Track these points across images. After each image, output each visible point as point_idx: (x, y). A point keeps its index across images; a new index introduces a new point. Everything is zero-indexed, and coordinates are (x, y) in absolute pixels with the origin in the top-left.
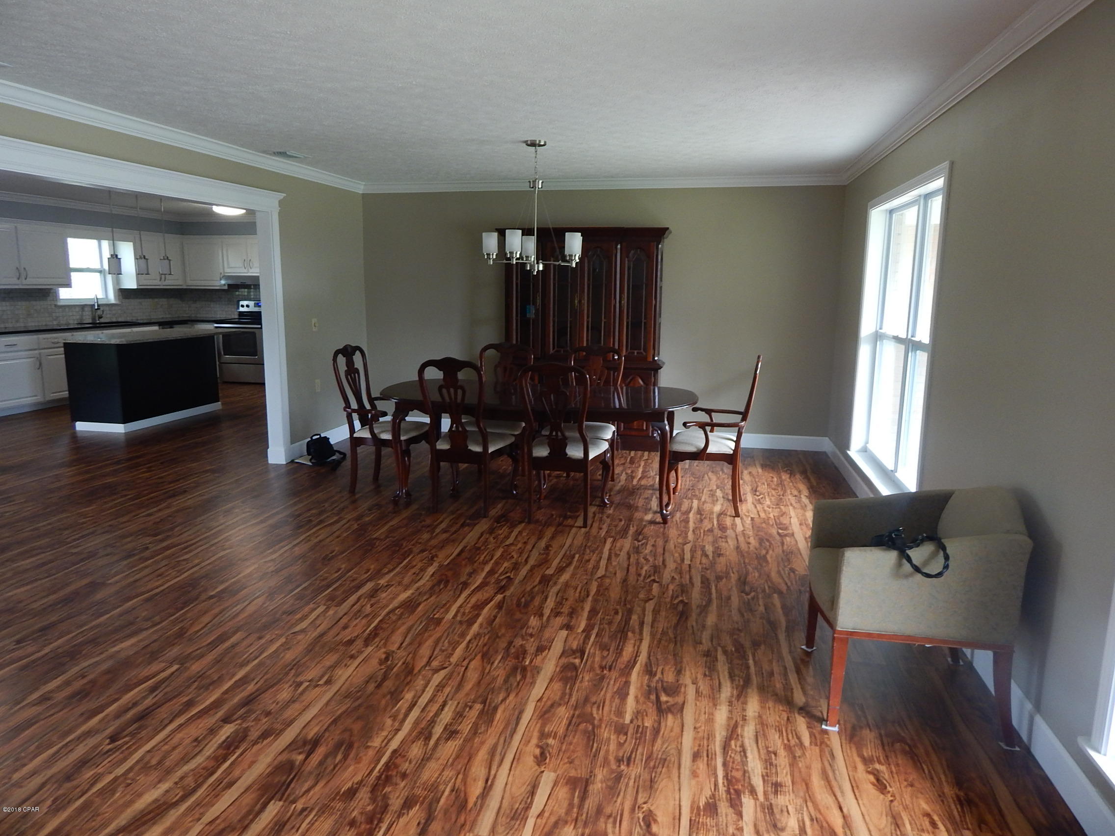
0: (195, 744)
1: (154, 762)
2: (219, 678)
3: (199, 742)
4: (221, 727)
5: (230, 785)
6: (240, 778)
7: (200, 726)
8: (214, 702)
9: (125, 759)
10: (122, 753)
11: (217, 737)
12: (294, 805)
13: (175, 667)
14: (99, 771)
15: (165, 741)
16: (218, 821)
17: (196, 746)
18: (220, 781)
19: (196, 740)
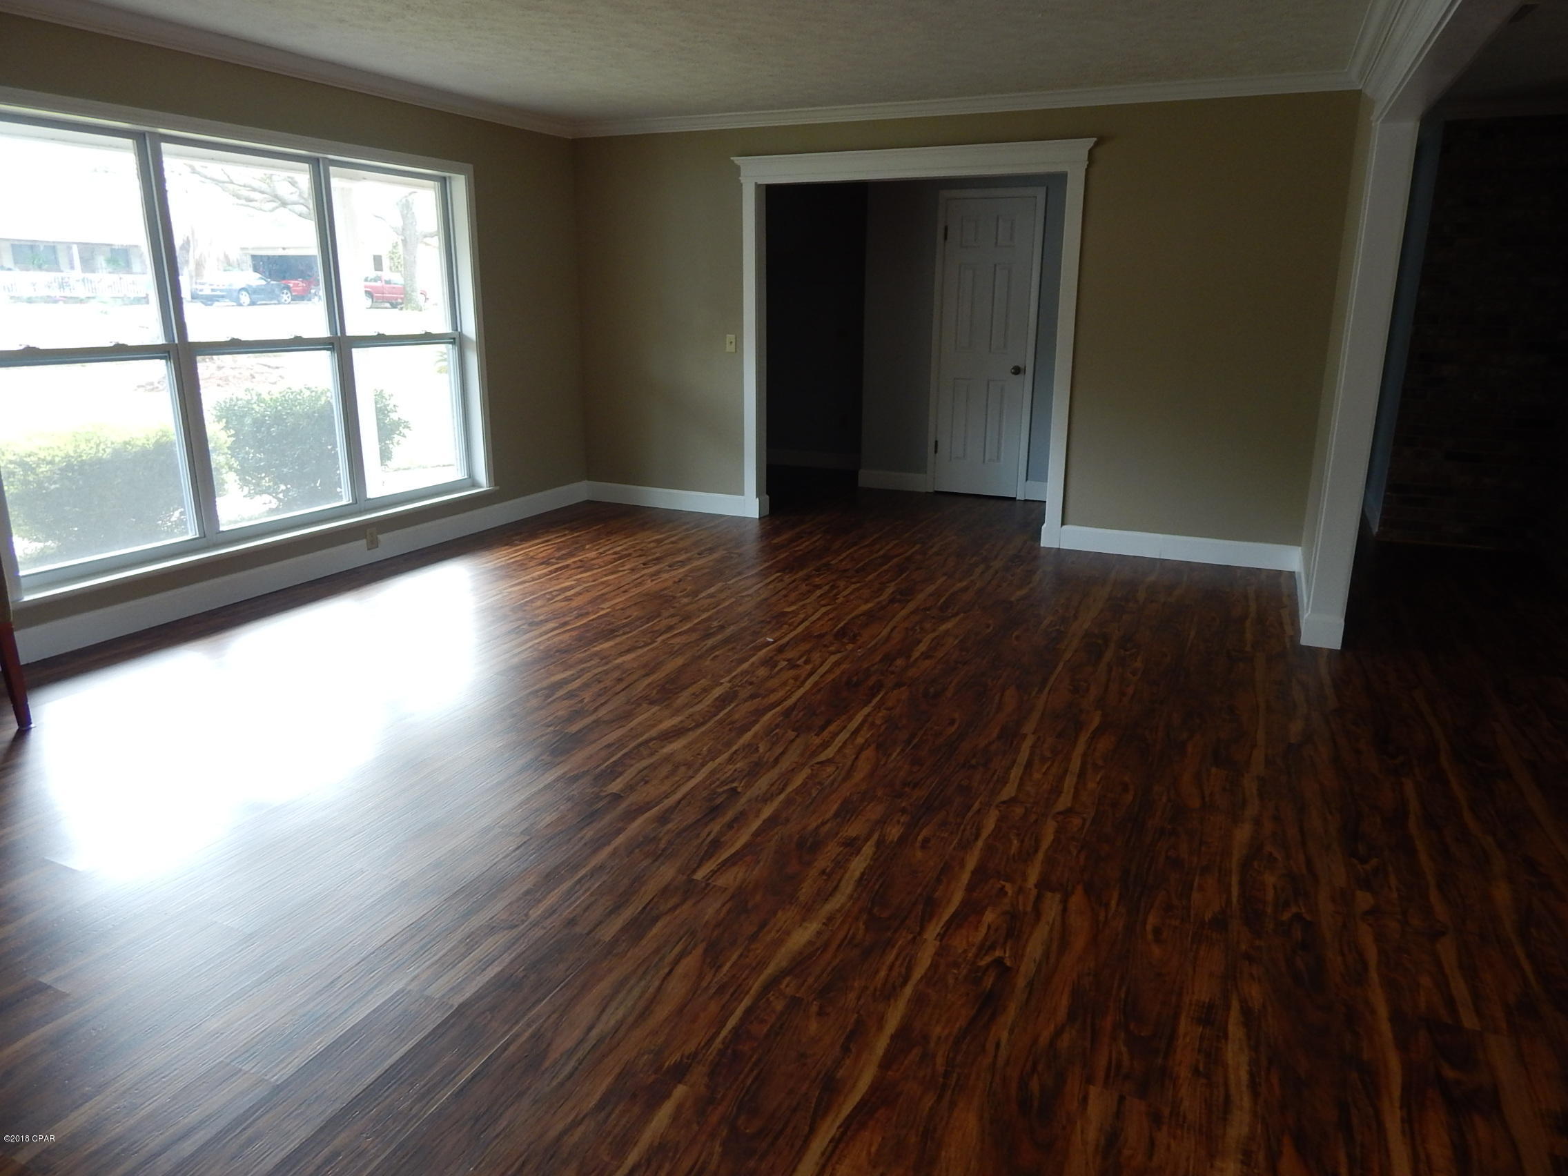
0: (647, 779)
1: (683, 769)
2: (632, 852)
3: (643, 780)
4: (622, 791)
5: (609, 746)
6: (601, 749)
7: (644, 795)
8: (634, 819)
9: (713, 773)
10: (718, 779)
11: (626, 781)
12: (556, 729)
13: (699, 875)
14: (731, 766)
15: (678, 786)
16: (616, 726)
17: (646, 776)
18: (618, 749)
19: (646, 782)
